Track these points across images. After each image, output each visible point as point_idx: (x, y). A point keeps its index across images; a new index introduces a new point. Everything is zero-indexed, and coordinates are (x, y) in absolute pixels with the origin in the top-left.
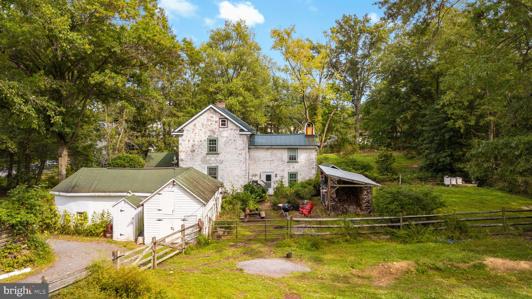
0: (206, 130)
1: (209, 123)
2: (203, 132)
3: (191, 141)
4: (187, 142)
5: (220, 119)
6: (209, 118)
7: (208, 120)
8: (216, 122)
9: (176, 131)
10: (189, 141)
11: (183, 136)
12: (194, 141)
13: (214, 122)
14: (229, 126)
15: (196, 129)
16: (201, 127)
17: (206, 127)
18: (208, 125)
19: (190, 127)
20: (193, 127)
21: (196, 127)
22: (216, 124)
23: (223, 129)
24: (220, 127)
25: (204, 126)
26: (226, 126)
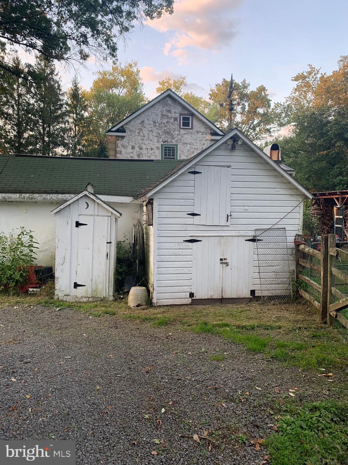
0: (159, 131)
1: (165, 121)
2: (154, 134)
3: (137, 148)
4: (129, 150)
5: (181, 115)
6: (165, 113)
7: (163, 115)
8: (175, 119)
9: (114, 129)
10: (133, 148)
11: (125, 140)
12: (141, 149)
13: (173, 120)
14: (195, 127)
15: (145, 129)
16: (153, 126)
17: (160, 126)
18: (163, 124)
19: (135, 125)
20: (140, 126)
21: (144, 125)
22: (176, 122)
23: (185, 131)
24: (180, 128)
25: (157, 125)
26: (190, 127)
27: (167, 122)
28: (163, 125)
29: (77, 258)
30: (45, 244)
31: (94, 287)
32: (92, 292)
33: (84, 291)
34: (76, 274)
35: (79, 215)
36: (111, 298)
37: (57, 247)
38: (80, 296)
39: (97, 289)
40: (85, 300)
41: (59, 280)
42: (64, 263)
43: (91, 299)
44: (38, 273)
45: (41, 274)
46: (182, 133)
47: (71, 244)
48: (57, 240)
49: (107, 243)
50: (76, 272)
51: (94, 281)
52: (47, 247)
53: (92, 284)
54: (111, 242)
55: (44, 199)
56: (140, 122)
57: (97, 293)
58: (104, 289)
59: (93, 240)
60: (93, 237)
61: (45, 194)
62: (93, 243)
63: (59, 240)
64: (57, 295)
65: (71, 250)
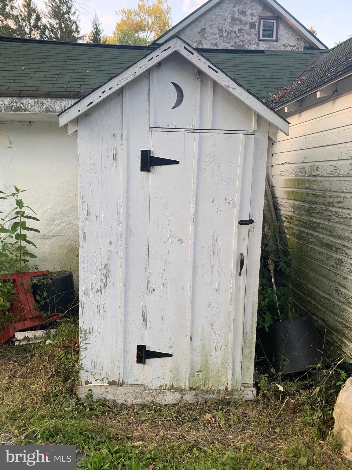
1: (236, 28)
5: (260, 18)
6: (236, 15)
7: (233, 19)
8: (252, 26)
13: (248, 26)
14: (281, 38)
15: (206, 41)
16: (217, 36)
17: (229, 36)
18: (233, 33)
19: (192, 35)
20: (199, 36)
21: (205, 36)
22: (253, 30)
23: (267, 44)
24: (259, 40)
25: (225, 34)
26: (274, 38)
27: (240, 30)
28: (233, 35)
29: (147, 270)
30: (54, 220)
31: (198, 359)
32: (192, 375)
33: (168, 372)
34: (144, 319)
35: (152, 129)
36: (251, 394)
37: (81, 236)
38: (155, 384)
39: (206, 366)
40: (171, 398)
41: (92, 338)
42: (105, 287)
43: (189, 398)
44: (39, 292)
45: (45, 294)
46: (261, 47)
47: (127, 224)
48: (82, 214)
49: (242, 223)
50: (144, 314)
51: (197, 342)
52: (60, 227)
53: (192, 350)
54: (251, 222)
55: (47, 110)
56: (199, 30)
57: (206, 378)
58: (230, 365)
59: (196, 215)
60: (196, 205)
61: (49, 100)
62: (196, 223)
63: (88, 214)
64: (87, 383)
65: (127, 244)
